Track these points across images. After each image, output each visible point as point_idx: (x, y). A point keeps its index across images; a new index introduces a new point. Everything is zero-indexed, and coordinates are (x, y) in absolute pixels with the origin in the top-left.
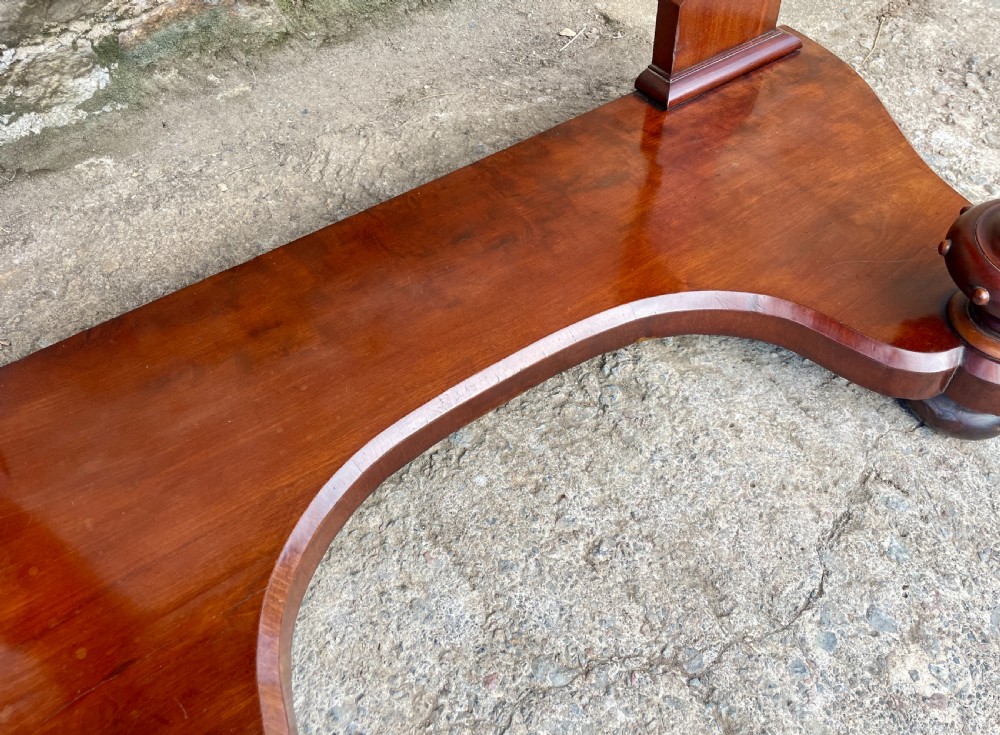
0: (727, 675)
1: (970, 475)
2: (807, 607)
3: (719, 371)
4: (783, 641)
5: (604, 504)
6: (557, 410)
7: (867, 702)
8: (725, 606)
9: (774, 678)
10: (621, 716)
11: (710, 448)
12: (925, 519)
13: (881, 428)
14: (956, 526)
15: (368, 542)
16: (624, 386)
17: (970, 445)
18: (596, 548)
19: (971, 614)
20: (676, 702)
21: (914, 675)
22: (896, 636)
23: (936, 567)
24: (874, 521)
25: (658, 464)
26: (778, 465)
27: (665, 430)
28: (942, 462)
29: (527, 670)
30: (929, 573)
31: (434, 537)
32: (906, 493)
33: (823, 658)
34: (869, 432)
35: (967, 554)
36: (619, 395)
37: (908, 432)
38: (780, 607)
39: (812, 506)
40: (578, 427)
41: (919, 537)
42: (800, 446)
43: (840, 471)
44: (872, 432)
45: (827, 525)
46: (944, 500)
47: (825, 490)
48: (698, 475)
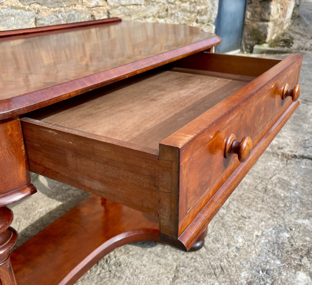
1: (199, 259)
3: (137, 254)
6: (98, 276)
11: (139, 272)
12: (192, 272)
13: (177, 255)
14: (198, 271)
16: (114, 264)
17: (197, 252)
23: (196, 281)
24: (181, 276)
25: (128, 280)
26: (156, 270)
27: (127, 271)
28: (192, 258)
32: (186, 267)
34: (175, 256)
35: (202, 276)
36: (113, 267)
37: (183, 254)
39: (166, 277)
40: (105, 278)
41: (191, 276)
42: (160, 265)
43: (171, 267)
44: (175, 257)
45: (171, 280)
46: (194, 266)
47: (168, 272)
48: (138, 278)
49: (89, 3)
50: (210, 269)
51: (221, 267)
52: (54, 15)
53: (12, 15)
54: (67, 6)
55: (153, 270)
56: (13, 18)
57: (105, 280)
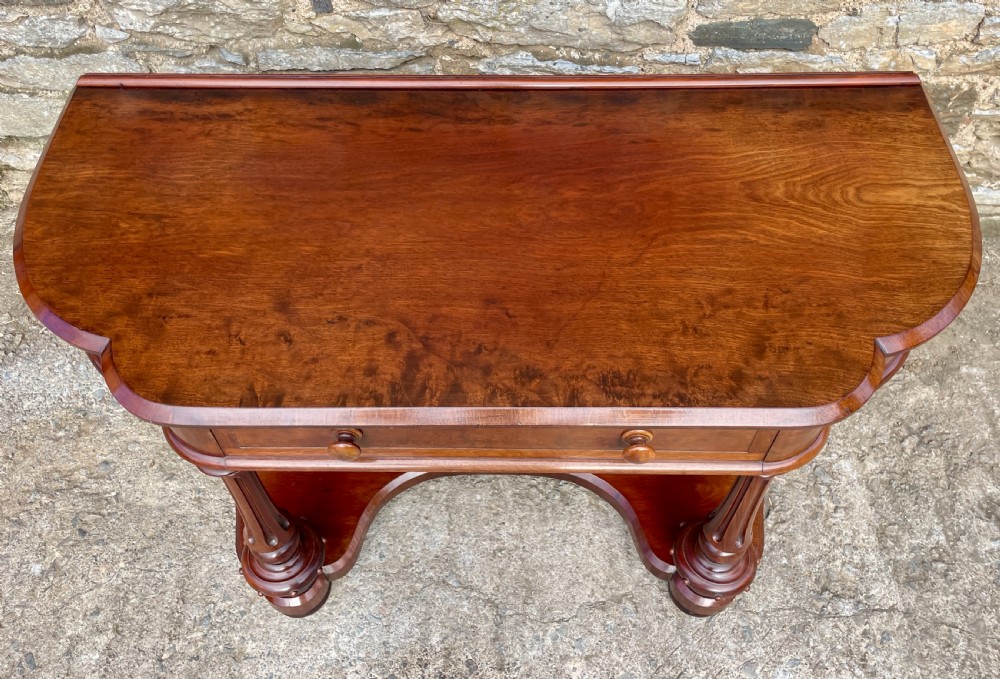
0: (511, 622)
1: (670, 625)
2: (559, 622)
4: (540, 626)
5: (516, 536)
7: (550, 665)
8: (530, 601)
9: (526, 634)
10: (465, 609)
11: (574, 542)
12: (634, 626)
14: (644, 636)
15: (426, 494)
18: (501, 550)
19: (616, 668)
20: (486, 618)
21: (575, 669)
22: (581, 653)
23: (619, 643)
24: (612, 612)
25: (549, 535)
26: (595, 566)
27: (563, 523)
28: (664, 611)
29: (447, 573)
30: (615, 644)
31: (448, 507)
32: (637, 612)
33: (549, 641)
34: (646, 579)
35: (638, 649)
36: (557, 497)
37: (662, 590)
38: (548, 615)
39: (593, 590)
40: (531, 499)
41: (624, 630)
42: (611, 566)
43: (618, 585)
45: (592, 600)
46: (649, 624)
47: (604, 588)
48: (560, 549)
50: (662, 656)
51: (682, 673)
55: (591, 560)
57: (529, 502)
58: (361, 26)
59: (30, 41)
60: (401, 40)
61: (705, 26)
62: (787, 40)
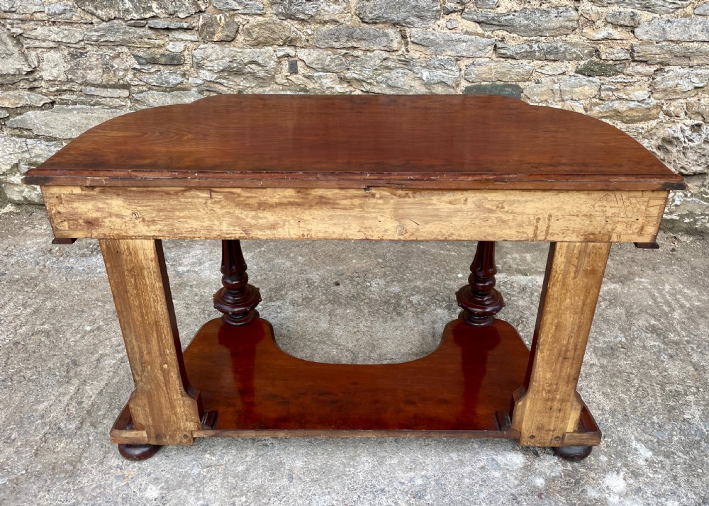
49: (594, 34)
52: (528, 45)
53: (464, 41)
54: (550, 36)
56: (464, 44)
58: (310, 82)
59: (157, 83)
60: (328, 88)
61: (470, 87)
62: (509, 94)
